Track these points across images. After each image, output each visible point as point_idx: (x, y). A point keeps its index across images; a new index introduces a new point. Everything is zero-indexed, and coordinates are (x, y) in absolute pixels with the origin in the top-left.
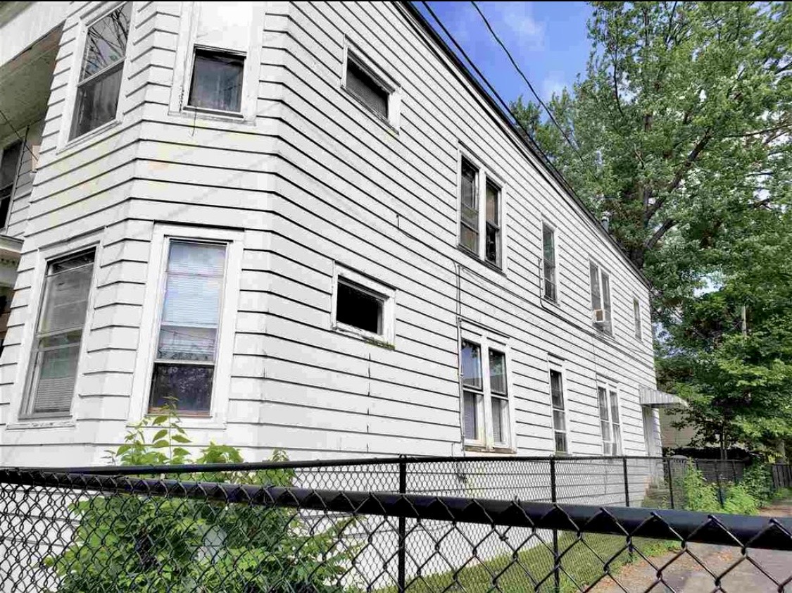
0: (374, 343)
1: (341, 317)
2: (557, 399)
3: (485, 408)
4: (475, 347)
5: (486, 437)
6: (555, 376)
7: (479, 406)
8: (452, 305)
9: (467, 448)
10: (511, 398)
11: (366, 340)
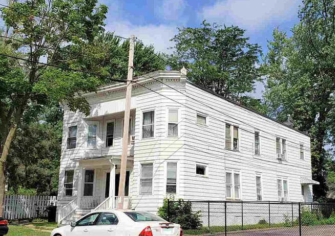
0: (204, 177)
1: (197, 173)
2: (258, 185)
3: (233, 189)
4: (230, 174)
5: (233, 197)
6: (258, 178)
7: (231, 189)
8: (223, 165)
9: (227, 199)
10: (241, 186)
11: (202, 177)
